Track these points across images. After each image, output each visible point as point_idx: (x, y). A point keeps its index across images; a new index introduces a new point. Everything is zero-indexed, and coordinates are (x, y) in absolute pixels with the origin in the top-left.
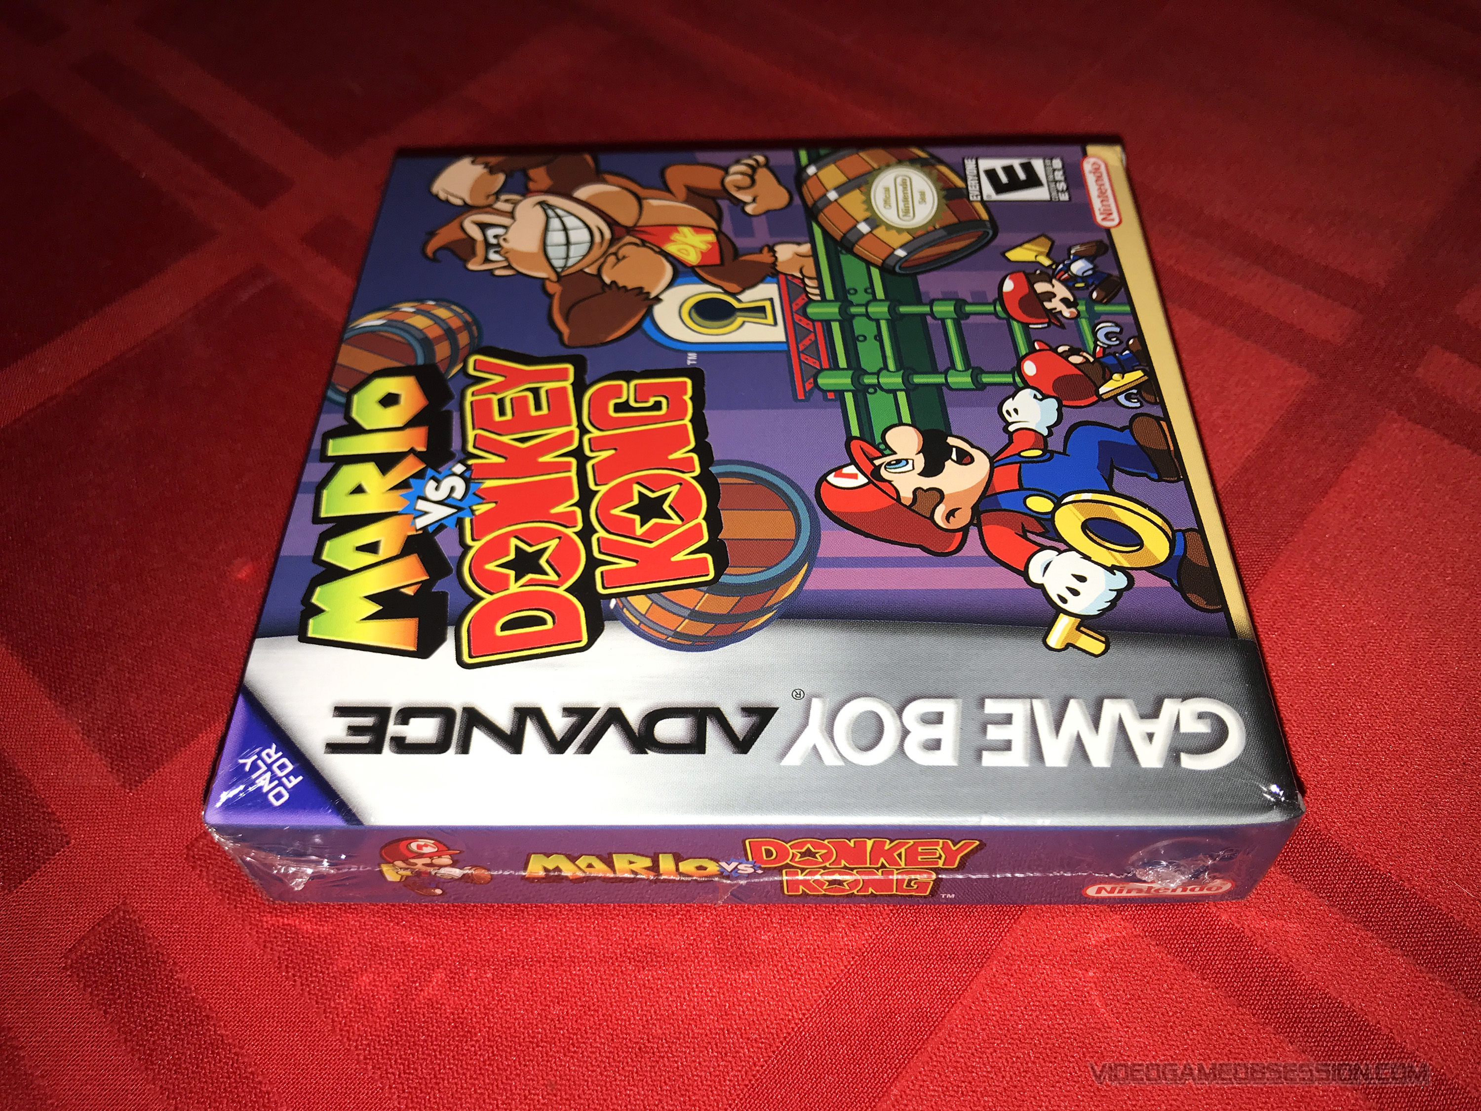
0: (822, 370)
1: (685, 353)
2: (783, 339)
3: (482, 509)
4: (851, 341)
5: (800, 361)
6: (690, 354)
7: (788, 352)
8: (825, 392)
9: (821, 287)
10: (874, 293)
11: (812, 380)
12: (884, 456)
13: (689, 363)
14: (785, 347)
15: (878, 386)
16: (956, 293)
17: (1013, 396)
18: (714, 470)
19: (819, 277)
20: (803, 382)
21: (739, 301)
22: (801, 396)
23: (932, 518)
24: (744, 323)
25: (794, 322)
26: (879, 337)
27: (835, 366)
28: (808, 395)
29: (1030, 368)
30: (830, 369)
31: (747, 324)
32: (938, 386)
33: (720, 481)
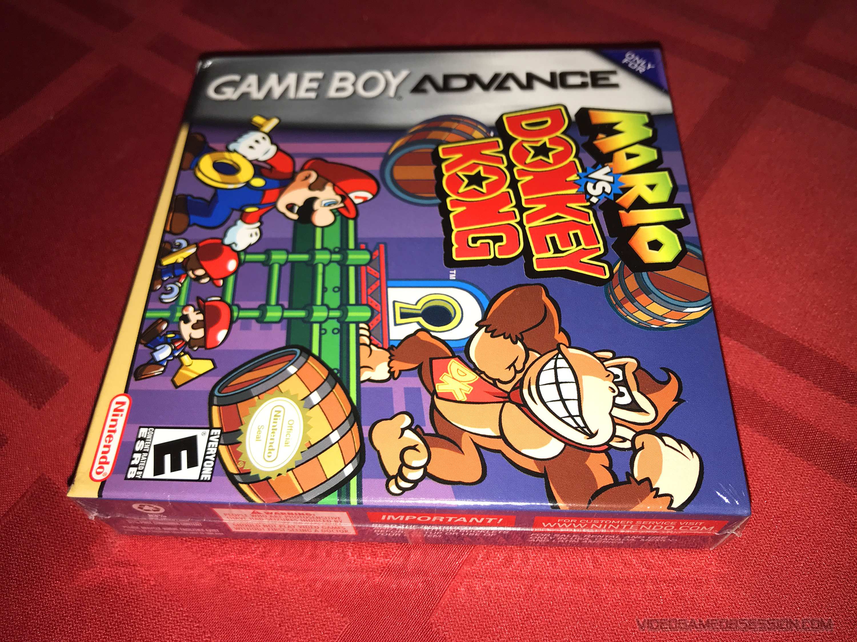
0: (366, 265)
1: (457, 280)
2: (389, 290)
3: (574, 177)
4: (343, 289)
5: (379, 272)
6: (454, 278)
7: (388, 279)
8: (367, 249)
9: (358, 335)
10: (321, 329)
11: (374, 257)
12: (337, 209)
13: (455, 272)
14: (390, 283)
15: (332, 252)
16: (261, 329)
17: (250, 245)
18: (438, 201)
19: (358, 344)
20: (379, 256)
21: (418, 323)
22: (382, 246)
23: (318, 176)
24: (416, 304)
25: (381, 303)
26: (324, 290)
27: (357, 267)
28: (377, 248)
29: (232, 265)
30: (361, 265)
31: (414, 303)
32: (294, 252)
33: (434, 195)
